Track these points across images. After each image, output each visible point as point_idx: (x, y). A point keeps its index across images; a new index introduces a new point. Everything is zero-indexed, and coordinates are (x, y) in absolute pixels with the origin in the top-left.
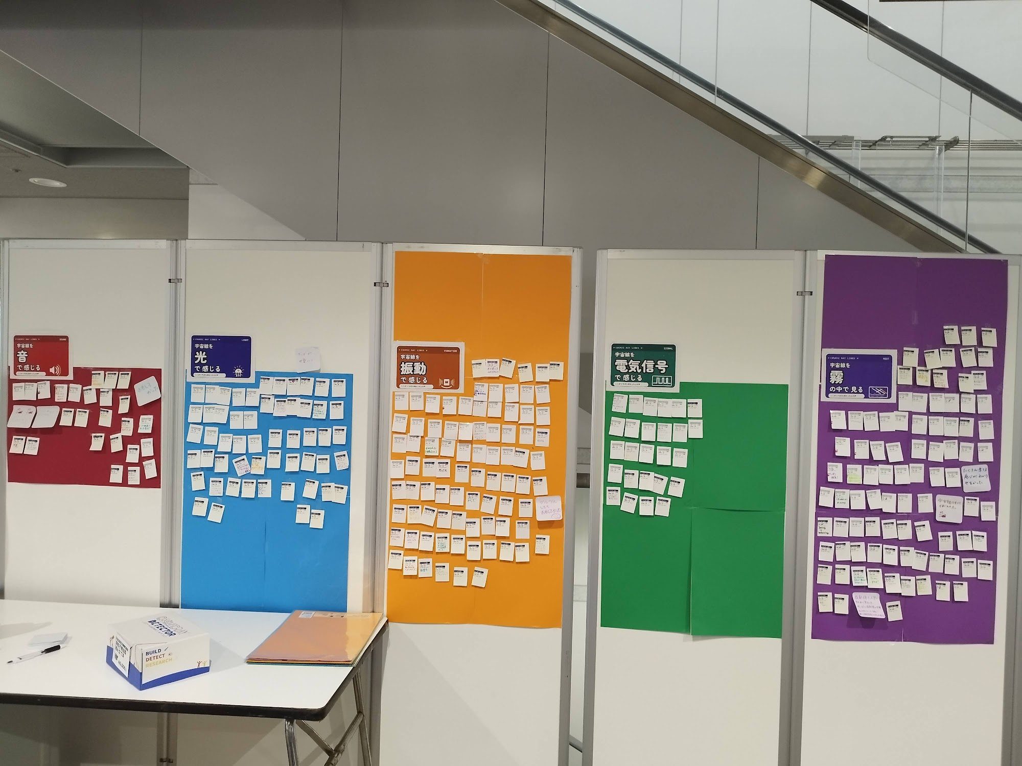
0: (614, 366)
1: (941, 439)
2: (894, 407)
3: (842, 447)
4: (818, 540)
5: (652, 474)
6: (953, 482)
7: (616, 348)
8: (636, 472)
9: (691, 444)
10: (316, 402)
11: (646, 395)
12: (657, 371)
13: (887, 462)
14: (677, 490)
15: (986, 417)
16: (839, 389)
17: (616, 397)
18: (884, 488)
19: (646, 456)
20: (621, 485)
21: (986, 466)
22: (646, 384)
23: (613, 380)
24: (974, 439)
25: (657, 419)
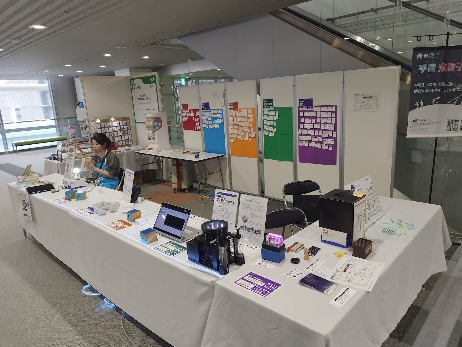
0: (264, 104)
1: (323, 118)
2: (313, 111)
3: (303, 120)
4: (299, 141)
5: (271, 127)
6: (326, 128)
7: (264, 100)
8: (268, 127)
9: (277, 121)
10: (218, 114)
11: (269, 110)
12: (270, 105)
13: (312, 123)
14: (275, 131)
15: (333, 112)
16: (302, 107)
17: (264, 111)
18: (311, 129)
19: (269, 123)
20: (266, 130)
21: (334, 124)
22: (269, 108)
23: (264, 107)
24: (331, 117)
25: (271, 115)
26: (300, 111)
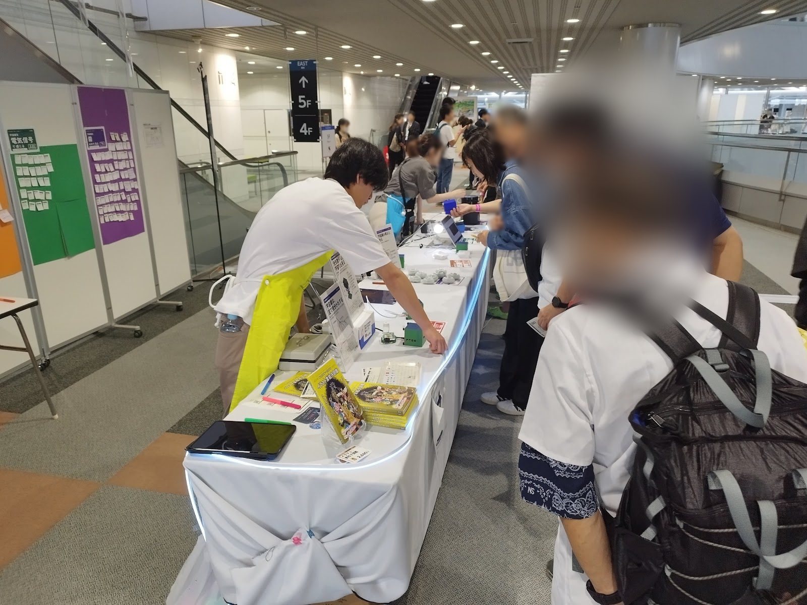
0: (11, 141)
1: (121, 160)
2: (107, 150)
3: (98, 168)
4: (98, 206)
5: (38, 191)
7: (10, 132)
8: (32, 191)
9: (50, 175)
11: (28, 154)
12: (29, 142)
13: (110, 172)
15: (130, 150)
16: (92, 144)
20: (27, 199)
21: (133, 169)
22: (26, 149)
23: (12, 148)
24: (128, 159)
25: (35, 165)
26: (90, 152)
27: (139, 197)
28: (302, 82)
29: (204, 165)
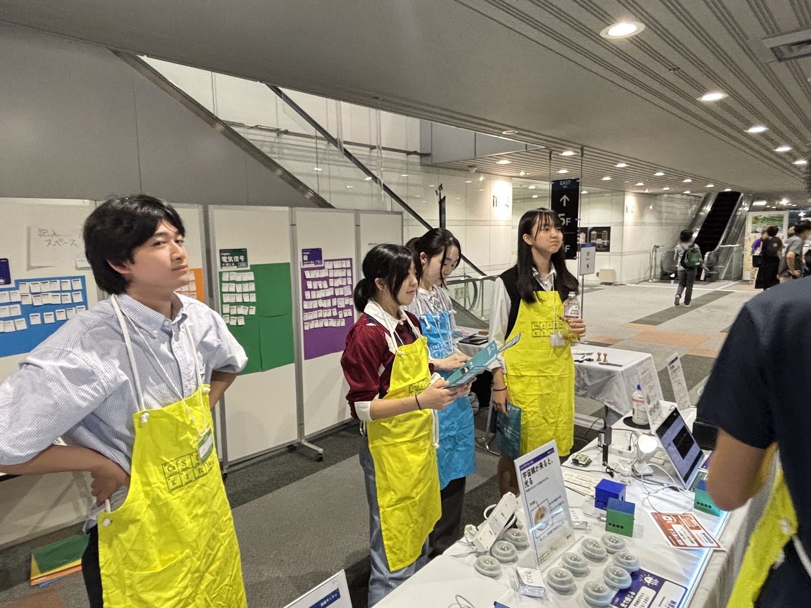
0: (221, 260)
1: (337, 278)
2: (323, 268)
3: (310, 285)
4: (304, 322)
5: (242, 306)
6: (342, 293)
7: (221, 251)
8: (235, 307)
9: (257, 291)
10: (63, 294)
11: (237, 272)
12: (240, 261)
13: (323, 289)
14: (253, 312)
16: (307, 262)
17: (224, 274)
18: (323, 298)
19: (239, 300)
20: (229, 314)
22: (236, 267)
23: (222, 266)
24: (346, 277)
25: (242, 282)
26: (303, 270)
27: (353, 313)
28: (563, 200)
29: (467, 278)
